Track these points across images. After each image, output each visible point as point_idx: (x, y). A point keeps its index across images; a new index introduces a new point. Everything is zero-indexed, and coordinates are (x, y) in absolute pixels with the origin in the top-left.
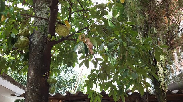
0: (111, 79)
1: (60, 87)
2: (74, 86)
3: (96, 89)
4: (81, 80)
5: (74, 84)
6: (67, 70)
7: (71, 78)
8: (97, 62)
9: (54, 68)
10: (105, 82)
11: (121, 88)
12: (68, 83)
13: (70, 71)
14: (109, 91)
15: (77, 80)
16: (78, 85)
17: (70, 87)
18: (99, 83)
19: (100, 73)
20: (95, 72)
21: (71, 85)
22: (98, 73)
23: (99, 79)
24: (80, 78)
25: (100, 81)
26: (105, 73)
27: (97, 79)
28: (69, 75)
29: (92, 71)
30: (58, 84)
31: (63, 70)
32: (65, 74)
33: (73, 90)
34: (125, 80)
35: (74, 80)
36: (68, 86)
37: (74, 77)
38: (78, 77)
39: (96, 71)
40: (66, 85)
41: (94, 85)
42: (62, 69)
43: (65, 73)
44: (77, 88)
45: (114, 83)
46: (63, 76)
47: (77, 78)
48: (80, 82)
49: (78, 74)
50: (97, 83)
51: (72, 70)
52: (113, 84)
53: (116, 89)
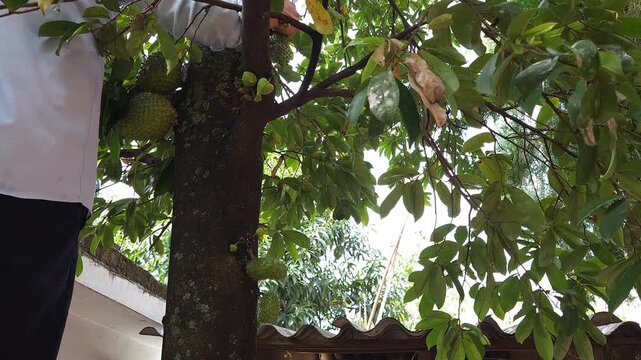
0: (524, 265)
1: (320, 305)
2: (371, 302)
3: (460, 308)
4: (395, 283)
5: (370, 297)
6: (343, 244)
7: (358, 275)
8: (457, 193)
9: (285, 229)
10: (499, 277)
11: (575, 304)
12: (350, 293)
13: (354, 249)
14: (516, 318)
15: (380, 282)
16: (385, 300)
17: (356, 306)
18: (472, 282)
19: (472, 240)
20: (451, 237)
21: (362, 300)
22: (467, 241)
23: (471, 266)
24: (390, 275)
25: (476, 274)
26: (497, 240)
27: (463, 267)
28: (350, 265)
29: (438, 234)
30: (314, 297)
31: (328, 247)
32: (335, 261)
33: (368, 316)
34: (589, 269)
35: (370, 280)
36: (349, 302)
37: (371, 270)
38: (383, 272)
39: (454, 231)
40: (340, 298)
41: (451, 293)
42: (324, 243)
43: (337, 256)
44: (382, 310)
45: (537, 282)
46: (331, 268)
47: (380, 274)
48: (393, 290)
49: (385, 259)
50: (461, 283)
51: (361, 246)
52: (535, 287)
53: (548, 310)
